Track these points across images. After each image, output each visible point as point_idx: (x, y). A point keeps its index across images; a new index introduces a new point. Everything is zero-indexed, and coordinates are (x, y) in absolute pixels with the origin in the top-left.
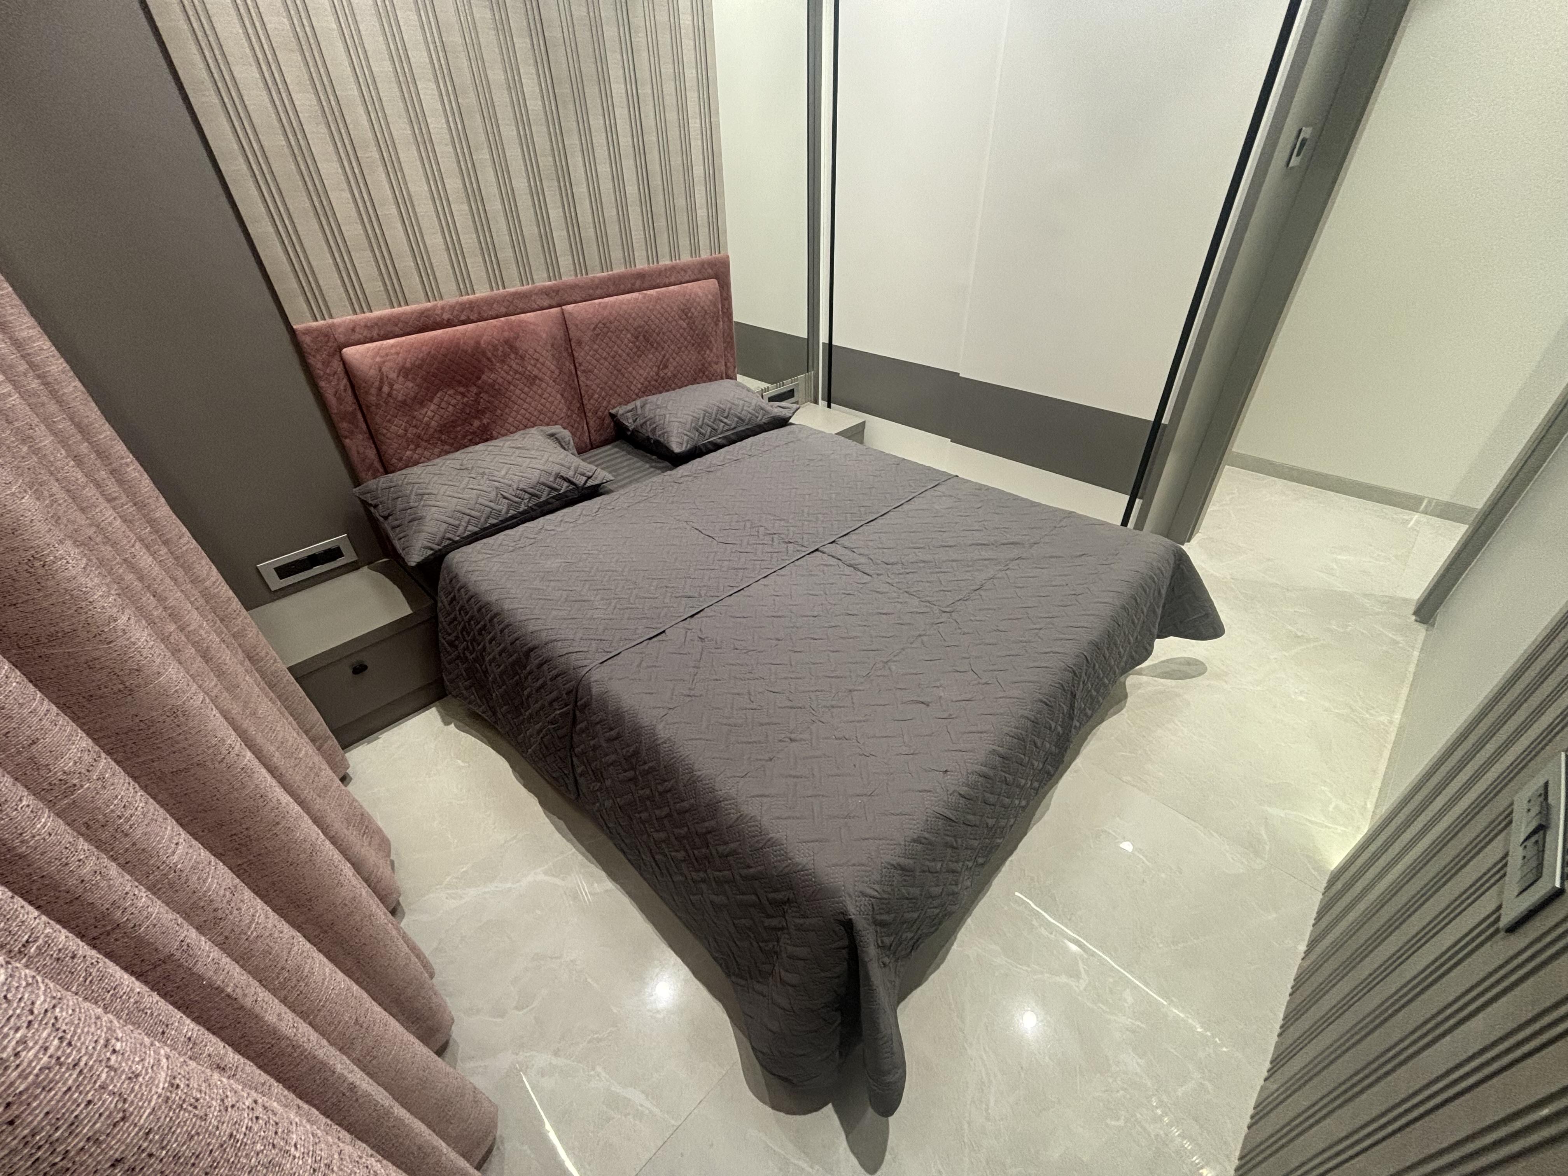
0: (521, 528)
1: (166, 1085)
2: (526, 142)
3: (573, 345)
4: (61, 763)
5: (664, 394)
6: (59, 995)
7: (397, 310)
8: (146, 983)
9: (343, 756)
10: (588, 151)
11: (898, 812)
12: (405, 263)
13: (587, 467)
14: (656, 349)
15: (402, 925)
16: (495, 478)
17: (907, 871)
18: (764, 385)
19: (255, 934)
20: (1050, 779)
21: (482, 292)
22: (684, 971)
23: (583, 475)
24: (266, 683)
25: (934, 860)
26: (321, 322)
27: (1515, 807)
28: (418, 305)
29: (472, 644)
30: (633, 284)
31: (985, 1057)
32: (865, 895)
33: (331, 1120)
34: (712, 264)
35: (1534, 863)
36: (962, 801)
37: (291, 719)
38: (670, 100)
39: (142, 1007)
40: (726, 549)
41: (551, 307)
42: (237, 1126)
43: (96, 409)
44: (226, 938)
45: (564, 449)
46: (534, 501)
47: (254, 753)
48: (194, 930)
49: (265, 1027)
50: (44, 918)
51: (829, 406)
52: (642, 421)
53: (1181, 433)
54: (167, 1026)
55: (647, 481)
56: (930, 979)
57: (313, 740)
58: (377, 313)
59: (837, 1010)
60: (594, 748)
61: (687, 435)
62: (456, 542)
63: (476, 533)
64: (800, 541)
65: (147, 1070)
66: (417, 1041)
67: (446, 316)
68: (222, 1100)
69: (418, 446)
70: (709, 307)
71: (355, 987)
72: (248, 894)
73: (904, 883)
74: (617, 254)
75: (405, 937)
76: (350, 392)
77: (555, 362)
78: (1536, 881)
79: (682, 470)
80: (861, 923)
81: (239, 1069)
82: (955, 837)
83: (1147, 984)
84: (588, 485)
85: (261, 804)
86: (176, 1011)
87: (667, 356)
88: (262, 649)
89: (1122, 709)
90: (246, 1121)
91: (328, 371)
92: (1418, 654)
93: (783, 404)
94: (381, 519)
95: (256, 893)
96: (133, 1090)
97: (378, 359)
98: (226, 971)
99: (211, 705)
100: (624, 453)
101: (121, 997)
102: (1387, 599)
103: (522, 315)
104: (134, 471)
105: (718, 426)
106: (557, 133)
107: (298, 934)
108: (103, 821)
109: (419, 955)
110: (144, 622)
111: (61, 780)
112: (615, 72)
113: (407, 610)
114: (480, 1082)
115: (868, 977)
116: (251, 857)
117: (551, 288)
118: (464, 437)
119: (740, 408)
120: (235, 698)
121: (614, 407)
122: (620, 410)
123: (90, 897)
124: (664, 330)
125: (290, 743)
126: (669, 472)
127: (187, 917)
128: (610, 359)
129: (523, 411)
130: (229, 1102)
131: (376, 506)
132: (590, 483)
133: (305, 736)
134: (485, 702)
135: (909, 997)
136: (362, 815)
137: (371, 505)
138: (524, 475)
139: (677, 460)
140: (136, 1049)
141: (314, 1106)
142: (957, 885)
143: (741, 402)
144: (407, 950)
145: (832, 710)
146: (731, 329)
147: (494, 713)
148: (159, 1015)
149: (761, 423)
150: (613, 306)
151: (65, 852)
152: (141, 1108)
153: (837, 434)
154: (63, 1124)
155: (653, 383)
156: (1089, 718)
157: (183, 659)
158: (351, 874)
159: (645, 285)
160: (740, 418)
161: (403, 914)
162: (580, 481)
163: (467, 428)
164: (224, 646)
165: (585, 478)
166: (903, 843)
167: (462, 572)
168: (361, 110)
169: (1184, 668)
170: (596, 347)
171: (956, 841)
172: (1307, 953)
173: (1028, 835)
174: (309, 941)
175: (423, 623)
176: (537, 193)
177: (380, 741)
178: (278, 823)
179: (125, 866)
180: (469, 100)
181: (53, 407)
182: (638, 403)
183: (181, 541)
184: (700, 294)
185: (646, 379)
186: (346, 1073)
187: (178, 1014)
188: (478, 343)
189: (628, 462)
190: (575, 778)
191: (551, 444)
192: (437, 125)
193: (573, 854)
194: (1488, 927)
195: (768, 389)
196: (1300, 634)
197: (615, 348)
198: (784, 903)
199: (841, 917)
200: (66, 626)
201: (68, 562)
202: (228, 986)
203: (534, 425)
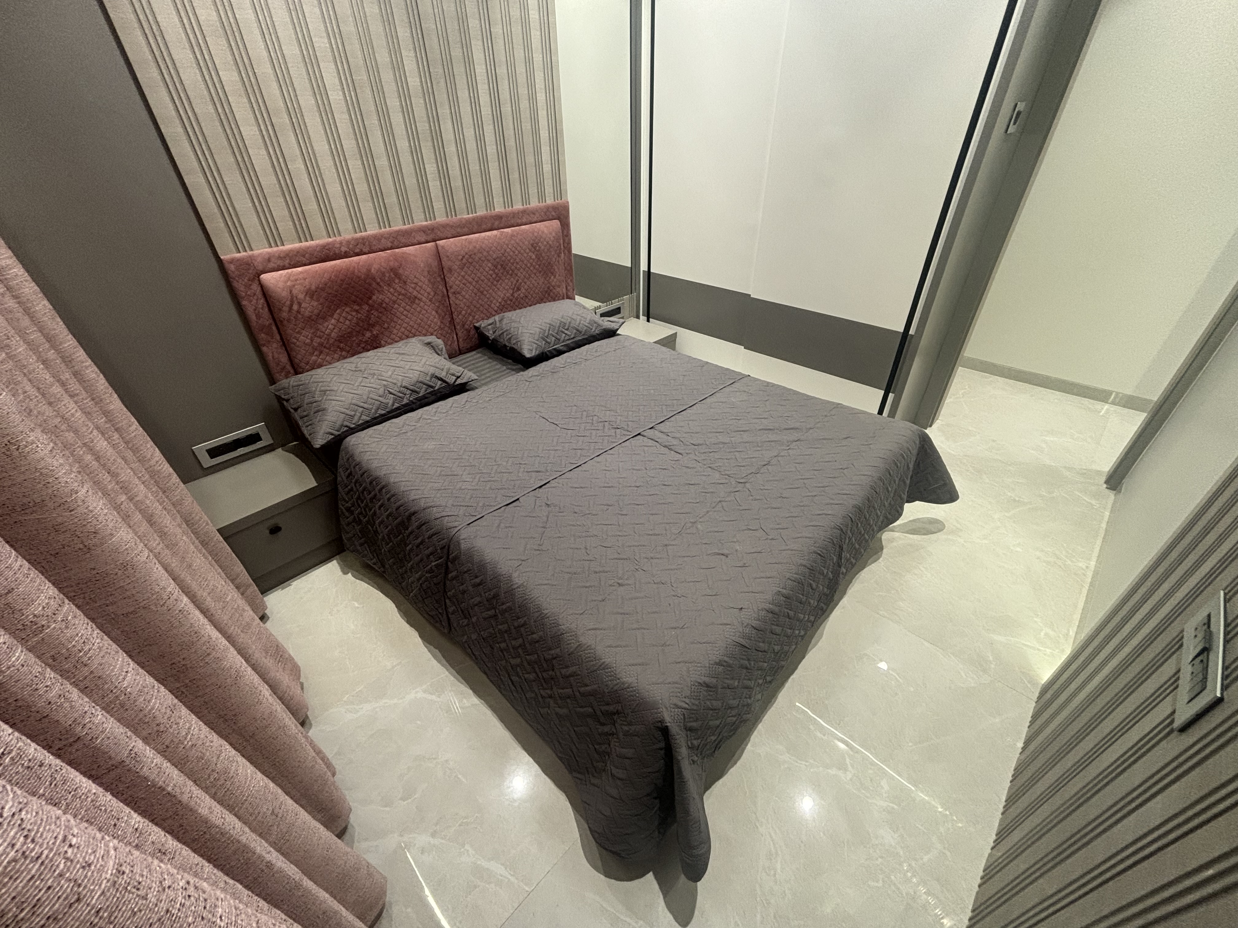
0: (404, 417)
1: (114, 871)
2: (407, 111)
3: (445, 272)
4: (32, 608)
5: (518, 311)
6: (25, 801)
7: (304, 244)
8: (100, 785)
9: (262, 600)
10: (456, 118)
11: (704, 641)
12: (311, 207)
13: (456, 369)
14: (511, 275)
15: (310, 734)
16: (383, 378)
17: (711, 687)
18: (597, 304)
19: (190, 743)
20: (823, 614)
21: (372, 230)
22: (536, 768)
23: (453, 375)
24: (199, 542)
25: (732, 679)
26: (243, 254)
27: (1185, 633)
28: (321, 240)
29: (365, 510)
30: (493, 224)
31: (773, 834)
32: (677, 707)
33: (253, 892)
34: (555, 208)
35: (1200, 676)
36: (754, 632)
37: (220, 570)
38: (522, 79)
39: (98, 804)
40: (567, 434)
41: (427, 242)
42: (173, 903)
43: (62, 323)
44: (167, 747)
45: (438, 354)
46: (414, 396)
47: (189, 598)
48: (141, 741)
49: (198, 818)
50: (16, 734)
51: (648, 321)
52: (501, 332)
53: (924, 342)
54: (118, 819)
55: (504, 380)
56: (729, 772)
57: (238, 588)
58: (288, 247)
59: (655, 798)
60: (464, 592)
61: (536, 344)
62: (352, 429)
63: (368, 422)
64: (626, 427)
65: (98, 860)
66: (322, 828)
67: (344, 249)
68: (161, 882)
69: (321, 352)
70: (553, 241)
71: (272, 785)
72: (184, 711)
73: (709, 697)
74: (480, 200)
75: (312, 743)
76: (267, 310)
77: (430, 286)
78: (1201, 692)
79: (533, 371)
80: (675, 729)
81: (177, 853)
82: (749, 660)
83: (900, 775)
84: (457, 383)
85: (195, 639)
86: (126, 807)
87: (520, 281)
88: (196, 515)
89: (879, 558)
90: (180, 898)
91: (249, 293)
92: (1108, 514)
93: (611, 319)
94: (292, 411)
95: (191, 711)
96: (86, 876)
97: (289, 283)
98: (167, 774)
99: (155, 560)
100: (486, 357)
101: (80, 797)
102: (1085, 471)
103: (405, 248)
104: (92, 372)
105: (561, 336)
106: (432, 105)
107: (225, 743)
108: (67, 655)
109: (324, 759)
110: (100, 494)
111: (31, 622)
112: (478, 55)
113: (313, 483)
114: (372, 859)
115: (680, 772)
116: (187, 681)
117: (426, 227)
118: (359, 345)
119: (578, 322)
120: (174, 554)
121: (478, 321)
122: (483, 324)
123: (55, 716)
124: (518, 260)
125: (219, 590)
126: (522, 373)
127: (136, 732)
128: (474, 283)
129: (405, 325)
130: (166, 883)
131: (287, 400)
132: (459, 381)
133: (231, 584)
134: (375, 555)
135: (713, 787)
136: (277, 646)
137: (284, 399)
138: (406, 375)
139: (528, 363)
140: (89, 842)
141: (238, 881)
142: (750, 698)
143: (579, 317)
144: (314, 754)
145: (651, 560)
146: (570, 260)
147: (384, 567)
148: (112, 811)
149: (594, 334)
150: (477, 240)
151: (35, 680)
152: (93, 890)
153: (655, 342)
154: (26, 907)
155: (509, 302)
156: (853, 565)
157: (132, 523)
158: (268, 694)
159: (502, 225)
160: (577, 330)
161: (311, 725)
162: (451, 380)
163: (360, 338)
164: (165, 512)
165: (454, 378)
166: (707, 665)
167: (357, 452)
168: (275, 85)
169: (927, 526)
170: (463, 273)
171: (750, 664)
172: (1024, 749)
173: (806, 657)
174: (234, 748)
175: (327, 493)
176: (416, 151)
177: (292, 587)
178: (209, 654)
179: (84, 690)
180: (361, 77)
181: (26, 322)
182: (497, 318)
183: (130, 429)
184: (546, 231)
185: (503, 299)
186: (264, 854)
187: (127, 810)
188: (369, 271)
189: (488, 365)
190: (447, 616)
191: (428, 352)
192: (336, 96)
193: (446, 676)
194: (1164, 728)
195: (600, 307)
196: (1017, 499)
197: (479, 274)
198: (614, 714)
199: (659, 724)
200: (37, 498)
201: (37, 446)
202: (168, 785)
203: (414, 336)
